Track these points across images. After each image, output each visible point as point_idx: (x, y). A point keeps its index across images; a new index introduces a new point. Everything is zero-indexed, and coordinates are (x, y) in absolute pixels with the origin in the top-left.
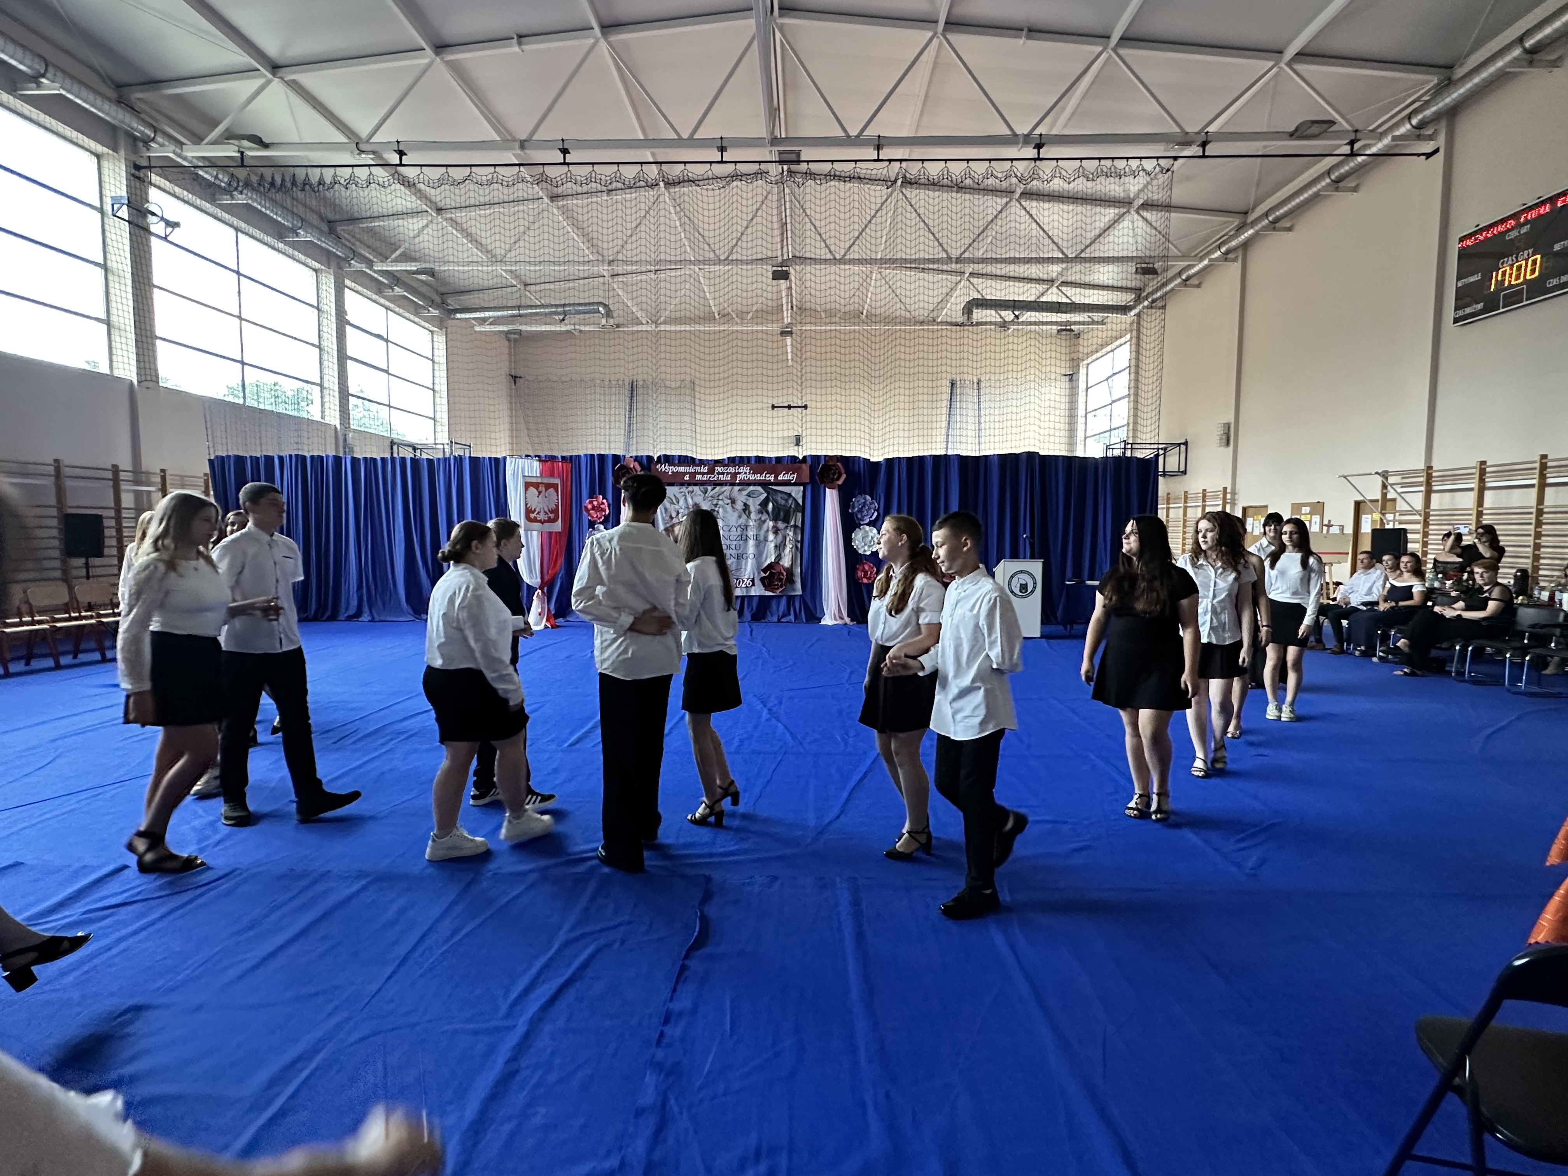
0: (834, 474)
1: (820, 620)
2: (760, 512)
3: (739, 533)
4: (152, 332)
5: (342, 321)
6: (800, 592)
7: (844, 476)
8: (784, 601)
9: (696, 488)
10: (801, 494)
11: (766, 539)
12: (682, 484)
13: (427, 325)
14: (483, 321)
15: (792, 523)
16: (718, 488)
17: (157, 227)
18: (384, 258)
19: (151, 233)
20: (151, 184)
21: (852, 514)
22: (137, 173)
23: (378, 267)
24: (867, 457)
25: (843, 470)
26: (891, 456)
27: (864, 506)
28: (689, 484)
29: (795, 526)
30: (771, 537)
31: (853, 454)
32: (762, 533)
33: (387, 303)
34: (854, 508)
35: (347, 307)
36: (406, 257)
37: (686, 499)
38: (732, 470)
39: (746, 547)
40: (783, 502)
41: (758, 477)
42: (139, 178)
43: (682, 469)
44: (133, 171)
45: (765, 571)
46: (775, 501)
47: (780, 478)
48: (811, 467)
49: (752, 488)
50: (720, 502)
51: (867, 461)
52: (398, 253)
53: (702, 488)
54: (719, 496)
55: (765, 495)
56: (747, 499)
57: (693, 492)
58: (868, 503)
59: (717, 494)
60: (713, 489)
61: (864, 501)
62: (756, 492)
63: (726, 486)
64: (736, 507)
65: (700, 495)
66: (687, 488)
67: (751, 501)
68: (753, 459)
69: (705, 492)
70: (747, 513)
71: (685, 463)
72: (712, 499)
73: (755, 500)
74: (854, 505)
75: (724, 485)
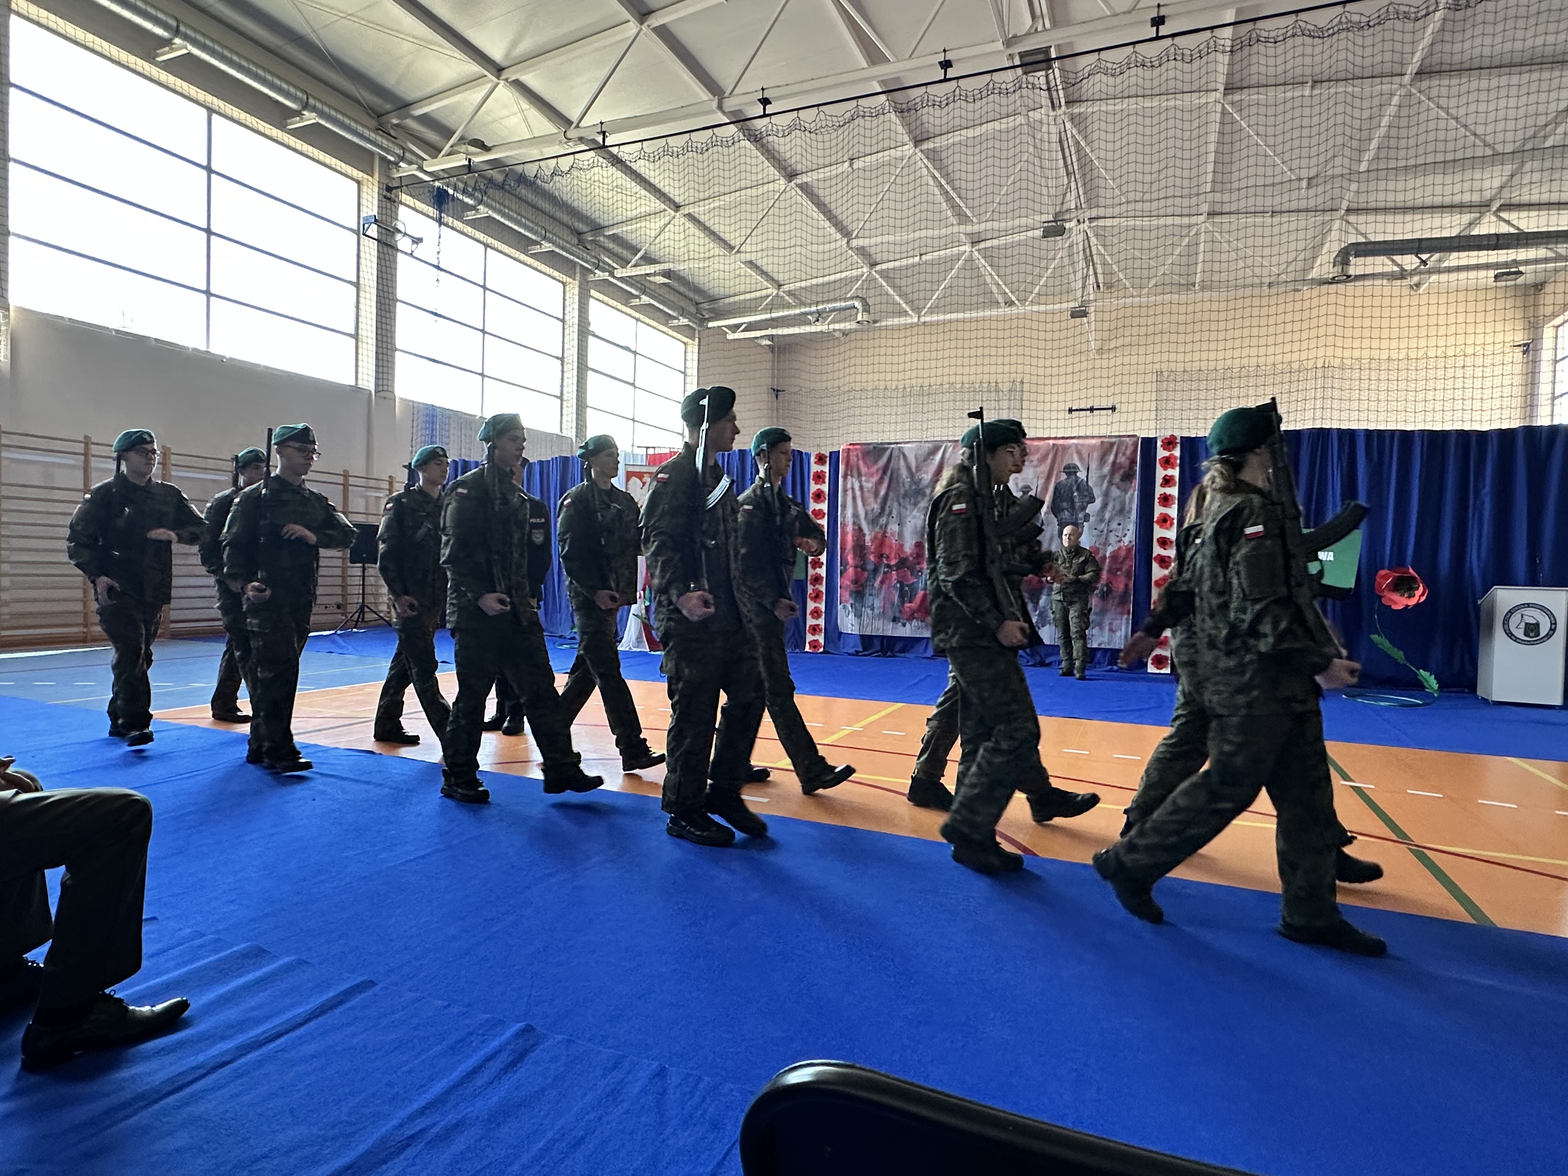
4: (393, 344)
5: (584, 331)
13: (680, 336)
14: (735, 328)
17: (403, 243)
18: (624, 262)
19: (398, 250)
20: (401, 203)
22: (388, 195)
23: (619, 273)
33: (637, 315)
35: (591, 318)
36: (649, 260)
42: (389, 199)
44: (385, 193)
52: (639, 255)
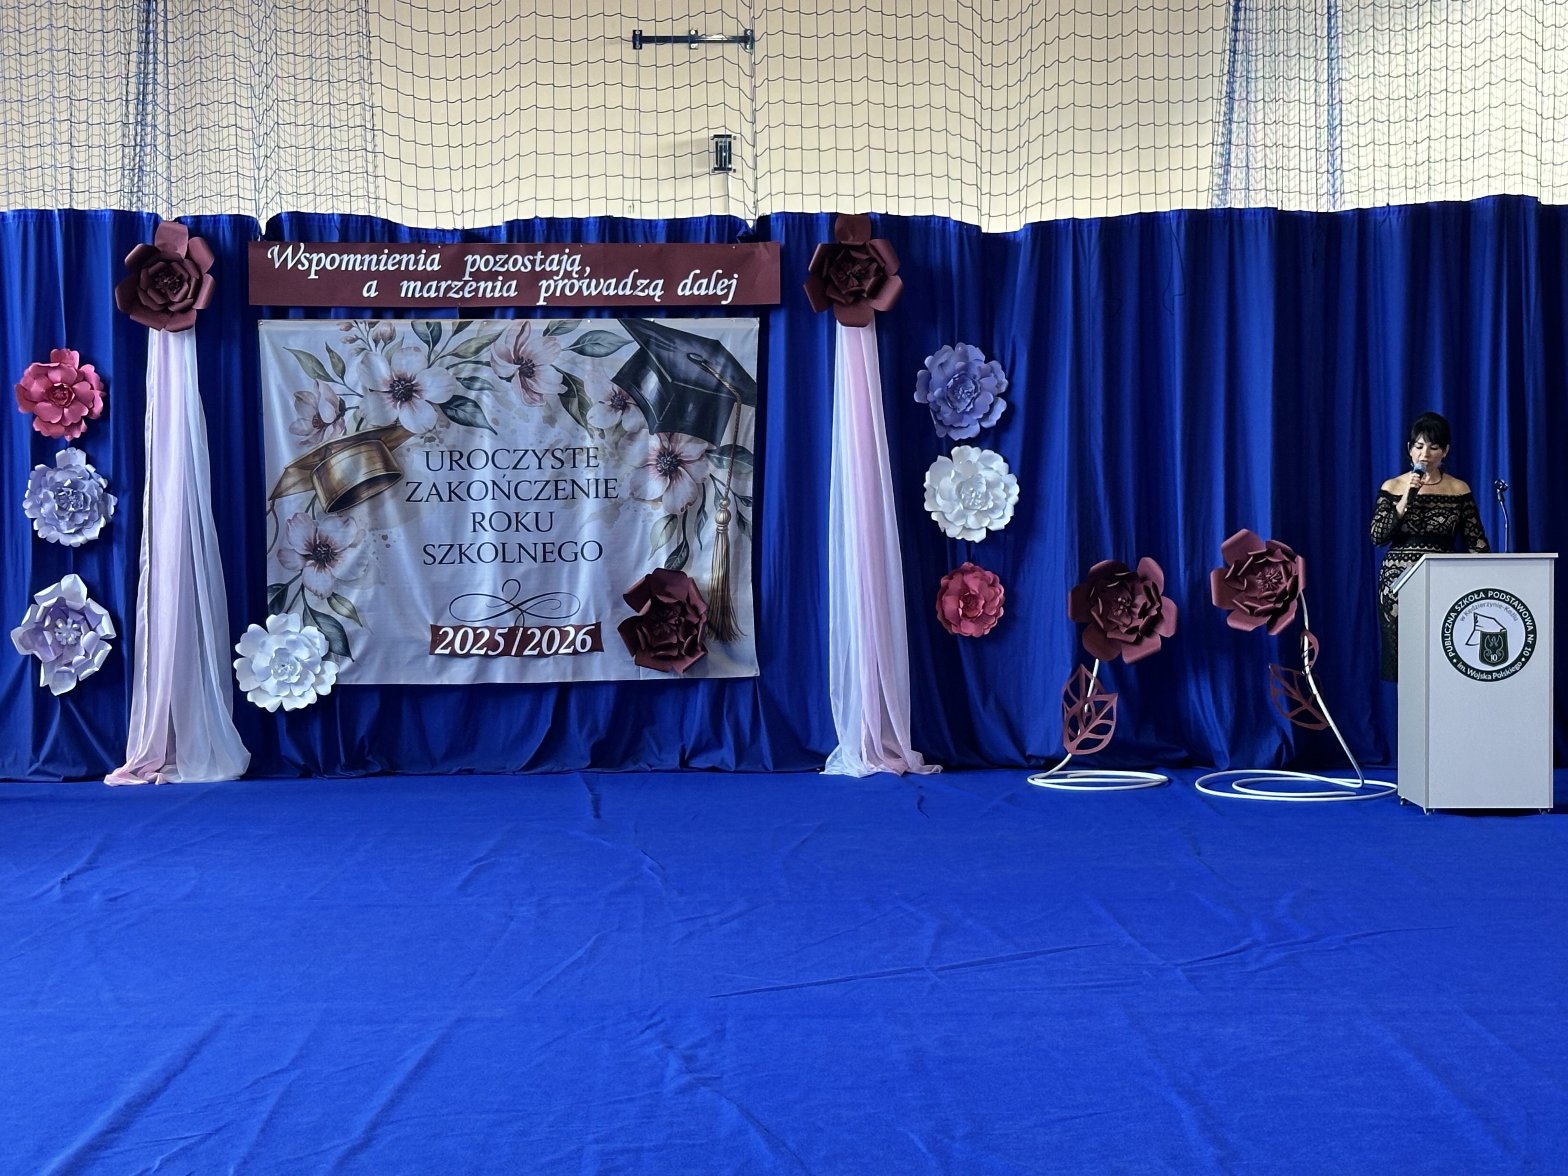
0: (861, 277)
1: (821, 760)
2: (619, 404)
3: (548, 474)
6: (751, 671)
7: (895, 285)
8: (700, 702)
9: (403, 326)
10: (753, 343)
11: (637, 496)
12: (355, 312)
15: (726, 440)
16: (476, 324)
21: (925, 407)
24: (970, 218)
25: (892, 265)
26: (1048, 216)
27: (961, 382)
28: (378, 312)
29: (735, 451)
30: (655, 485)
31: (923, 210)
32: (626, 472)
34: (928, 388)
37: (367, 363)
38: (521, 263)
39: (573, 520)
40: (694, 371)
41: (609, 288)
43: (352, 261)
45: (634, 598)
46: (667, 370)
47: (686, 289)
48: (785, 254)
49: (588, 324)
50: (485, 374)
51: (969, 232)
53: (421, 324)
54: (478, 351)
55: (635, 347)
56: (574, 363)
57: (391, 338)
58: (975, 371)
59: (474, 346)
60: (459, 329)
61: (960, 364)
62: (603, 336)
63: (503, 317)
64: (536, 387)
65: (417, 349)
66: (372, 325)
67: (588, 367)
68: (591, 227)
69: (434, 338)
70: (574, 406)
71: (363, 240)
72: (457, 360)
73: (601, 364)
74: (929, 377)
75: (497, 313)
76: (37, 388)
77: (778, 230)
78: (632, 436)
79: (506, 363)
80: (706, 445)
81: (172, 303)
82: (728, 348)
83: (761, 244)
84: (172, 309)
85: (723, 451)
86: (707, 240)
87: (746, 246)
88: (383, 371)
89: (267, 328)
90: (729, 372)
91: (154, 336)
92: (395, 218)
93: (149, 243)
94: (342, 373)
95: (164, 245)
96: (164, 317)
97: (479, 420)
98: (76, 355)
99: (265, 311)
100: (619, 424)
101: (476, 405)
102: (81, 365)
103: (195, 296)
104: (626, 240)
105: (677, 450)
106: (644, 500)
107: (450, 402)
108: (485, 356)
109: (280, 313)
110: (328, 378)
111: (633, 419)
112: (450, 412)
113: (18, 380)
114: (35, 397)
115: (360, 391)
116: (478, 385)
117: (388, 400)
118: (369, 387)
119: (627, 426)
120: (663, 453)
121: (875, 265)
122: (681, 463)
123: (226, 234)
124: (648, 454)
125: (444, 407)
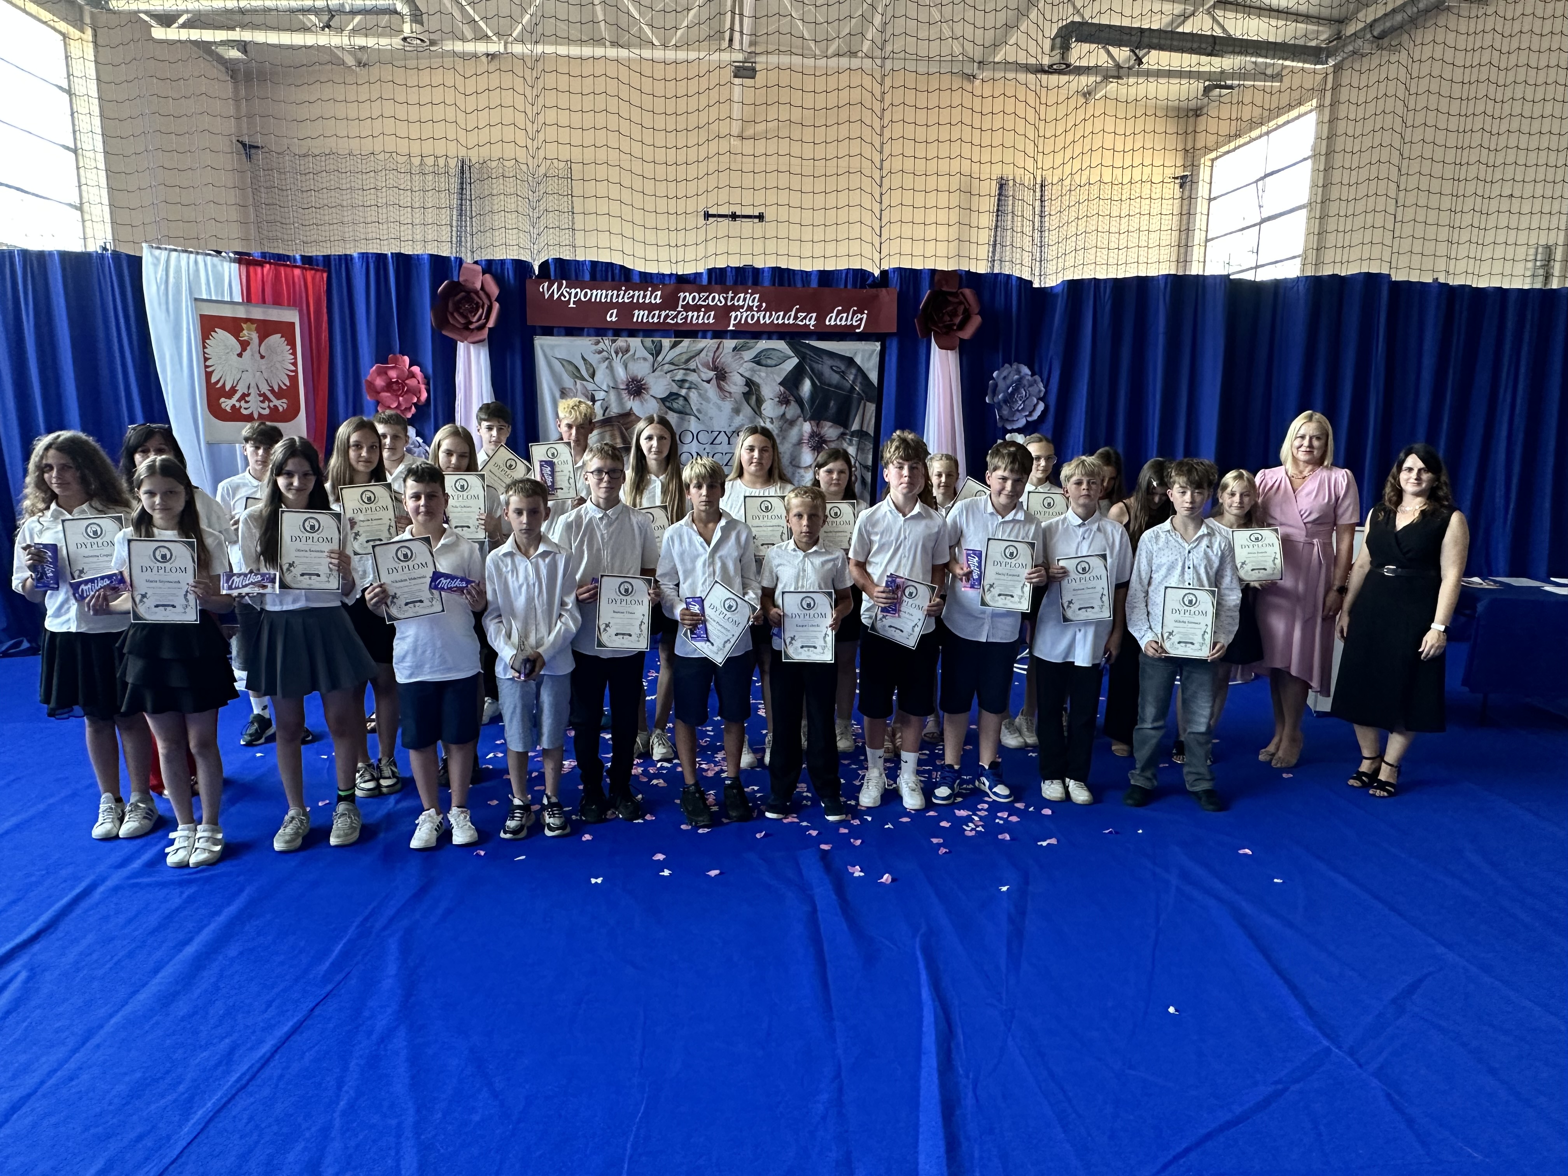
0: (954, 314)
2: (784, 401)
7: (976, 321)
9: (635, 343)
10: (875, 359)
11: (794, 464)
12: (600, 332)
15: (855, 427)
16: (686, 342)
21: (991, 407)
24: (1026, 276)
25: (975, 306)
27: (1017, 390)
28: (616, 332)
29: (861, 434)
31: (995, 269)
34: (994, 393)
37: (610, 368)
38: (717, 299)
40: (835, 378)
41: (779, 318)
43: (599, 295)
46: (817, 376)
47: (831, 320)
48: (899, 296)
49: (763, 344)
50: (693, 377)
53: (648, 341)
54: (688, 361)
55: (795, 361)
56: (753, 370)
57: (627, 351)
58: (1025, 382)
59: (684, 357)
60: (674, 345)
61: (1016, 377)
62: (773, 352)
63: (704, 337)
64: (727, 388)
65: (645, 359)
66: (614, 341)
67: (763, 374)
68: (766, 274)
69: (657, 351)
70: (753, 399)
71: (607, 280)
72: (673, 367)
73: (772, 373)
74: (996, 385)
75: (700, 335)
76: (380, 382)
77: (895, 279)
78: (792, 423)
79: (706, 370)
80: (842, 430)
81: (472, 323)
82: (859, 362)
83: (884, 290)
84: (472, 327)
85: (853, 434)
86: (846, 286)
87: (874, 290)
88: (621, 374)
89: (540, 342)
90: (859, 379)
91: (461, 347)
92: (629, 266)
93: (456, 279)
94: (593, 376)
95: (466, 281)
96: (466, 333)
97: (688, 411)
98: (407, 359)
99: (538, 330)
100: (784, 414)
101: (686, 399)
102: (410, 366)
103: (488, 318)
104: (789, 285)
105: (822, 432)
106: (799, 467)
107: (668, 396)
108: (692, 365)
109: (548, 331)
110: (583, 379)
111: (793, 410)
112: (667, 404)
113: (365, 376)
114: (379, 388)
115: (605, 387)
116: (687, 385)
117: (625, 394)
118: (612, 385)
119: (788, 416)
120: (813, 435)
121: (962, 307)
122: (825, 442)
123: (510, 273)
124: (802, 435)
125: (663, 400)
